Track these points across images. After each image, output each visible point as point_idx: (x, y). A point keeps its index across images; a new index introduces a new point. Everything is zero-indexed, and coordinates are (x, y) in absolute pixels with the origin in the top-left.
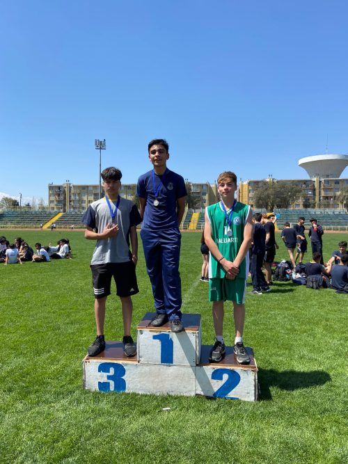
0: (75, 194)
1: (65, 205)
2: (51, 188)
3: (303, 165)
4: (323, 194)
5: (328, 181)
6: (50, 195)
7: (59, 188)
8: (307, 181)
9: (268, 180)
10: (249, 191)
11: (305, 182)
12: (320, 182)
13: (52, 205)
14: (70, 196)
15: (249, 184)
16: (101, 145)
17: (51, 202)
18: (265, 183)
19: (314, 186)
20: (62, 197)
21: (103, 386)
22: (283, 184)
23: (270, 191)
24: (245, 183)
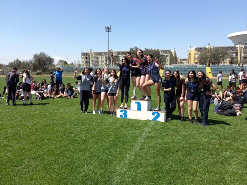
0: (95, 57)
1: (90, 63)
2: (83, 54)
4: (243, 55)
5: (246, 47)
6: (82, 58)
7: (87, 54)
8: (233, 47)
9: (207, 47)
10: (195, 54)
11: (231, 48)
12: (241, 48)
13: (83, 63)
14: (93, 58)
15: (196, 49)
16: (109, 29)
17: (82, 61)
18: (205, 49)
19: (237, 50)
20: (88, 59)
22: (217, 49)
23: (209, 54)
24: (193, 49)
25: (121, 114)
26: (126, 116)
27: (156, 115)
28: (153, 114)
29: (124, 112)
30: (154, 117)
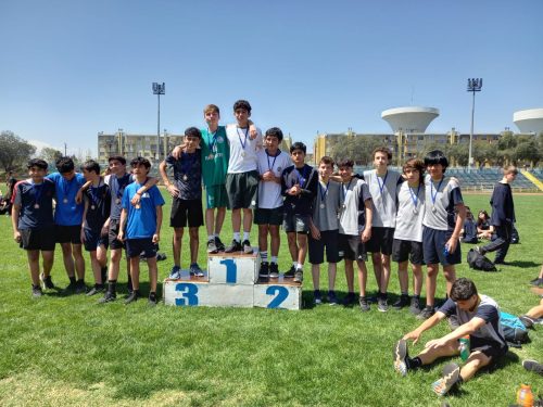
0: (129, 146)
3: (387, 118)
4: (405, 150)
5: (412, 136)
6: (100, 146)
8: (389, 136)
9: (347, 134)
10: (326, 146)
11: (387, 137)
12: (403, 137)
13: (103, 158)
14: (123, 148)
16: (159, 90)
17: (101, 154)
18: (344, 137)
19: (396, 141)
20: (113, 148)
21: (180, 302)
22: (363, 138)
23: (350, 146)
24: (323, 137)
25: (180, 295)
26: (194, 300)
27: (277, 292)
28: (270, 291)
29: (187, 290)
30: (271, 298)
